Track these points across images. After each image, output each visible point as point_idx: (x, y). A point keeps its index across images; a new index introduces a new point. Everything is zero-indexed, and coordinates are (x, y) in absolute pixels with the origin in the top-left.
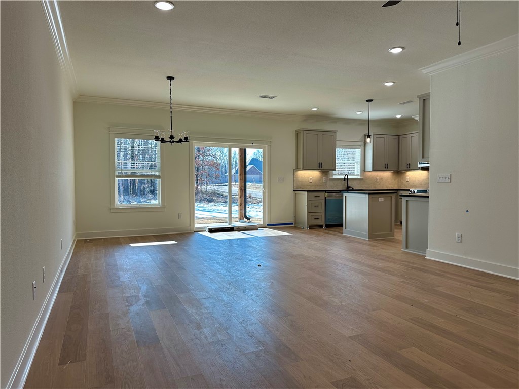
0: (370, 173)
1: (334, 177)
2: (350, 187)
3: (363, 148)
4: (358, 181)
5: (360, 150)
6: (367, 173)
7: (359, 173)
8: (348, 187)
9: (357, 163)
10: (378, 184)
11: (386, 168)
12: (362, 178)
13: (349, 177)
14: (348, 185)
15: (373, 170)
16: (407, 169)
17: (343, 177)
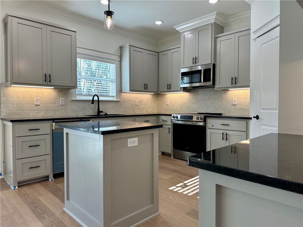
0: (128, 95)
1: (79, 98)
2: (102, 112)
3: (118, 63)
4: (114, 104)
5: (114, 65)
6: (123, 94)
7: (114, 95)
8: (99, 112)
9: (112, 82)
10: (137, 107)
11: (145, 89)
12: (118, 100)
13: (100, 98)
14: (99, 109)
15: (131, 90)
16: (167, 90)
17: (91, 98)
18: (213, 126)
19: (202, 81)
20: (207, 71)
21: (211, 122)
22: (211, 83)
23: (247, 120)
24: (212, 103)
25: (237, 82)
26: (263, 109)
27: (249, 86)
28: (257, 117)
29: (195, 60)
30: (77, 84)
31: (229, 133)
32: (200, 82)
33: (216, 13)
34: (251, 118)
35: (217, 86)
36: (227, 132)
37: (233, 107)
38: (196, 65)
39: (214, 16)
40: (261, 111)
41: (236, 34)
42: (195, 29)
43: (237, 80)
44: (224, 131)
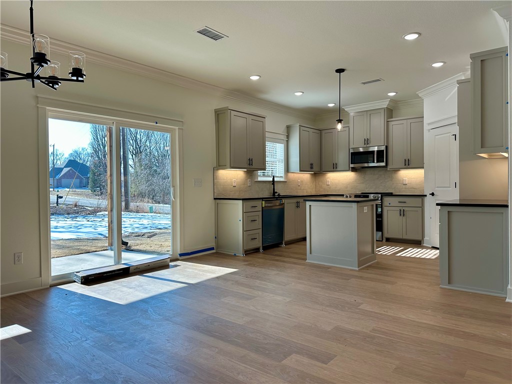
1: (260, 179)
2: (276, 193)
3: (285, 142)
5: (283, 145)
6: (291, 174)
7: (283, 175)
8: (274, 193)
9: (279, 162)
10: (299, 188)
11: (311, 169)
12: (286, 180)
13: (276, 179)
14: (274, 189)
15: (300, 171)
16: (333, 170)
17: (271, 179)
18: (390, 204)
19: (375, 162)
20: (380, 153)
21: (387, 200)
22: (383, 164)
23: (422, 197)
24: (381, 183)
25: (410, 163)
26: (438, 187)
27: (423, 168)
28: (433, 194)
29: (367, 141)
30: (266, 166)
31: (406, 209)
32: (374, 162)
33: (390, 101)
34: (426, 196)
35: (389, 167)
36: (404, 208)
37: (404, 186)
38: (368, 146)
39: (388, 103)
40: (436, 189)
41: (408, 120)
42: (367, 111)
43: (410, 161)
44: (401, 208)
